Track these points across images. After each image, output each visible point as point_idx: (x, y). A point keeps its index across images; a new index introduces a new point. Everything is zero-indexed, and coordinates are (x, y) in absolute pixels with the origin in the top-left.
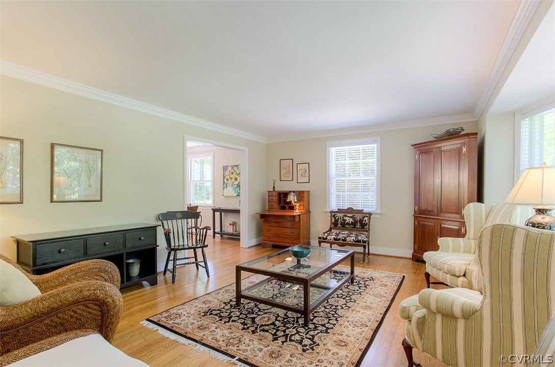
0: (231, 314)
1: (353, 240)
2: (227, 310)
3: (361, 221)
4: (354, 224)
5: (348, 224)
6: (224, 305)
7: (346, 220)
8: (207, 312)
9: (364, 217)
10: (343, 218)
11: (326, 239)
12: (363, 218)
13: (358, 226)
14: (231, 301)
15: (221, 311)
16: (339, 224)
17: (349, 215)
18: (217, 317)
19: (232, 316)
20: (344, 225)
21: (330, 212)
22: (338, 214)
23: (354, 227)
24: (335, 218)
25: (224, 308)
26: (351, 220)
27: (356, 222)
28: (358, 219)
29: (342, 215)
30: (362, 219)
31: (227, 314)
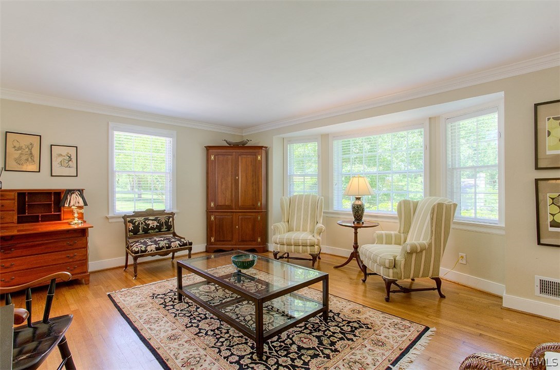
1: (179, 244)
3: (167, 223)
4: (159, 228)
5: (152, 228)
7: (149, 224)
9: (169, 218)
10: (145, 222)
11: (146, 251)
12: (169, 220)
13: (164, 230)
16: (141, 231)
17: (151, 218)
20: (147, 231)
21: (123, 217)
22: (137, 219)
23: (160, 231)
24: (134, 224)
26: (156, 223)
27: (161, 225)
28: (163, 221)
29: (142, 219)
30: (167, 220)
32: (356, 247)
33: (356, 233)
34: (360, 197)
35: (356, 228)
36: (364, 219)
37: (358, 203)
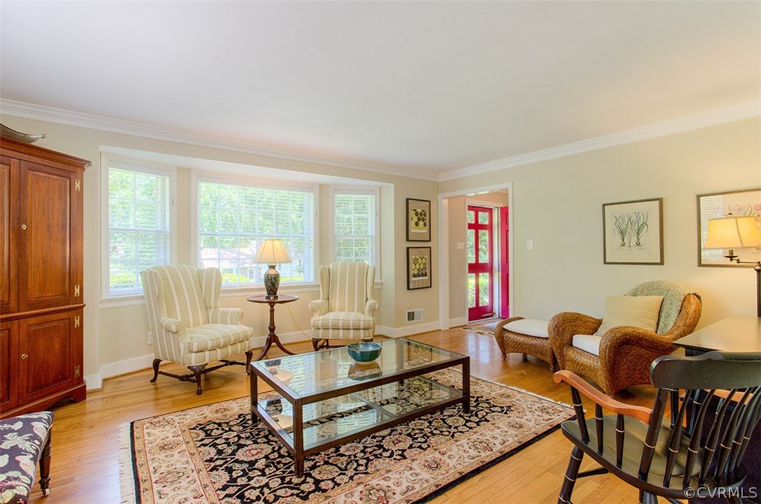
0: (475, 404)
2: (482, 410)
6: (488, 417)
8: (507, 410)
14: (478, 424)
15: (491, 410)
18: (492, 403)
19: (475, 402)
25: (487, 413)
31: (480, 405)
32: (272, 329)
33: (272, 311)
34: (273, 264)
35: (272, 304)
36: (279, 293)
37: (272, 272)
